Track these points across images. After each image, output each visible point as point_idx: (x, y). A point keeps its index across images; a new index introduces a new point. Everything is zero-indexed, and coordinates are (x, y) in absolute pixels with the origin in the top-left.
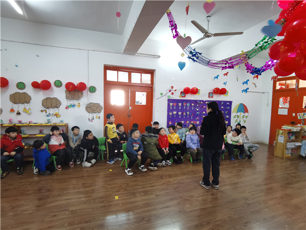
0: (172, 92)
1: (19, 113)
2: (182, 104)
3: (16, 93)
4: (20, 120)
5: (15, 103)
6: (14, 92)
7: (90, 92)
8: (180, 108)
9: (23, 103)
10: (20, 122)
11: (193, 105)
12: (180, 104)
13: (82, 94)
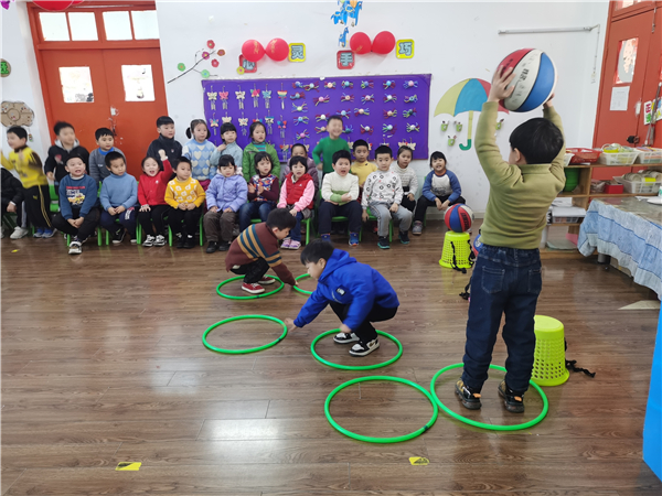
0: (212, 58)
2: (248, 95)
8: (241, 106)
11: (282, 94)
12: (241, 95)
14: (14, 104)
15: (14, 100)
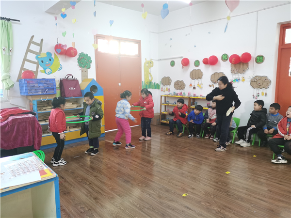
1: (194, 88)
3: (194, 70)
4: (195, 93)
5: (193, 79)
6: (192, 70)
7: (257, 62)
9: (197, 79)
10: (195, 95)
13: (248, 66)
14: (261, 77)
15: (261, 75)
